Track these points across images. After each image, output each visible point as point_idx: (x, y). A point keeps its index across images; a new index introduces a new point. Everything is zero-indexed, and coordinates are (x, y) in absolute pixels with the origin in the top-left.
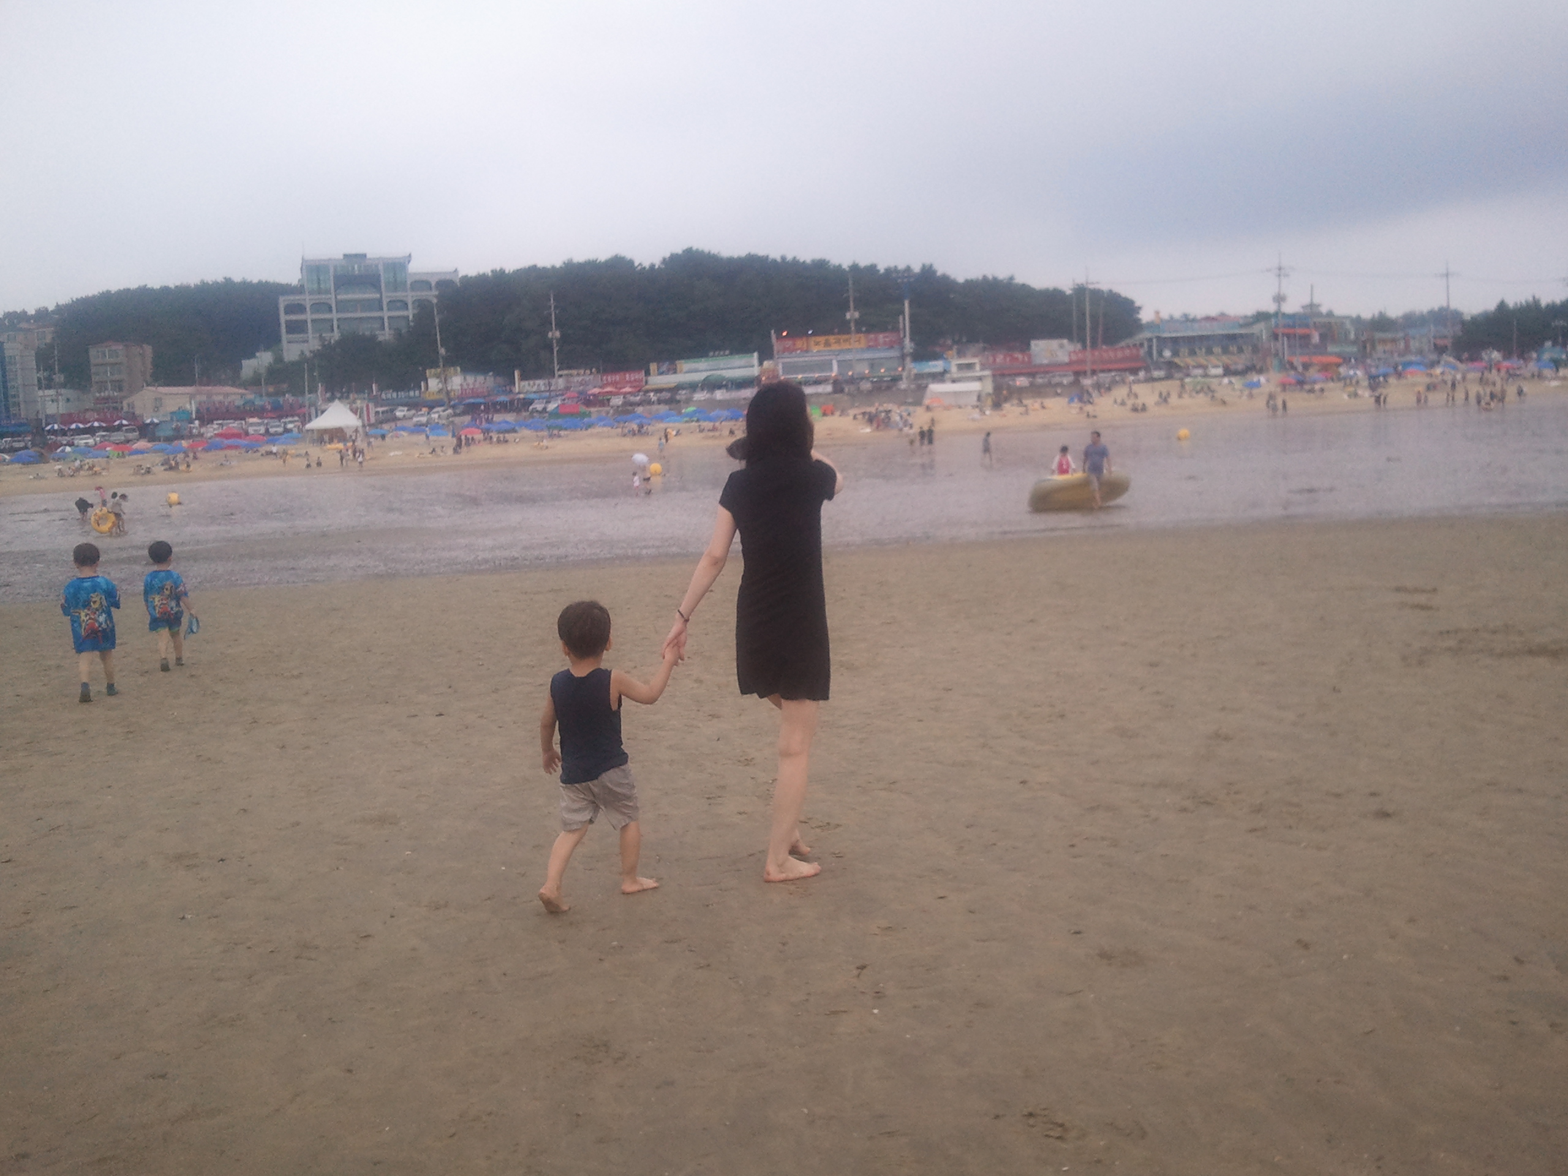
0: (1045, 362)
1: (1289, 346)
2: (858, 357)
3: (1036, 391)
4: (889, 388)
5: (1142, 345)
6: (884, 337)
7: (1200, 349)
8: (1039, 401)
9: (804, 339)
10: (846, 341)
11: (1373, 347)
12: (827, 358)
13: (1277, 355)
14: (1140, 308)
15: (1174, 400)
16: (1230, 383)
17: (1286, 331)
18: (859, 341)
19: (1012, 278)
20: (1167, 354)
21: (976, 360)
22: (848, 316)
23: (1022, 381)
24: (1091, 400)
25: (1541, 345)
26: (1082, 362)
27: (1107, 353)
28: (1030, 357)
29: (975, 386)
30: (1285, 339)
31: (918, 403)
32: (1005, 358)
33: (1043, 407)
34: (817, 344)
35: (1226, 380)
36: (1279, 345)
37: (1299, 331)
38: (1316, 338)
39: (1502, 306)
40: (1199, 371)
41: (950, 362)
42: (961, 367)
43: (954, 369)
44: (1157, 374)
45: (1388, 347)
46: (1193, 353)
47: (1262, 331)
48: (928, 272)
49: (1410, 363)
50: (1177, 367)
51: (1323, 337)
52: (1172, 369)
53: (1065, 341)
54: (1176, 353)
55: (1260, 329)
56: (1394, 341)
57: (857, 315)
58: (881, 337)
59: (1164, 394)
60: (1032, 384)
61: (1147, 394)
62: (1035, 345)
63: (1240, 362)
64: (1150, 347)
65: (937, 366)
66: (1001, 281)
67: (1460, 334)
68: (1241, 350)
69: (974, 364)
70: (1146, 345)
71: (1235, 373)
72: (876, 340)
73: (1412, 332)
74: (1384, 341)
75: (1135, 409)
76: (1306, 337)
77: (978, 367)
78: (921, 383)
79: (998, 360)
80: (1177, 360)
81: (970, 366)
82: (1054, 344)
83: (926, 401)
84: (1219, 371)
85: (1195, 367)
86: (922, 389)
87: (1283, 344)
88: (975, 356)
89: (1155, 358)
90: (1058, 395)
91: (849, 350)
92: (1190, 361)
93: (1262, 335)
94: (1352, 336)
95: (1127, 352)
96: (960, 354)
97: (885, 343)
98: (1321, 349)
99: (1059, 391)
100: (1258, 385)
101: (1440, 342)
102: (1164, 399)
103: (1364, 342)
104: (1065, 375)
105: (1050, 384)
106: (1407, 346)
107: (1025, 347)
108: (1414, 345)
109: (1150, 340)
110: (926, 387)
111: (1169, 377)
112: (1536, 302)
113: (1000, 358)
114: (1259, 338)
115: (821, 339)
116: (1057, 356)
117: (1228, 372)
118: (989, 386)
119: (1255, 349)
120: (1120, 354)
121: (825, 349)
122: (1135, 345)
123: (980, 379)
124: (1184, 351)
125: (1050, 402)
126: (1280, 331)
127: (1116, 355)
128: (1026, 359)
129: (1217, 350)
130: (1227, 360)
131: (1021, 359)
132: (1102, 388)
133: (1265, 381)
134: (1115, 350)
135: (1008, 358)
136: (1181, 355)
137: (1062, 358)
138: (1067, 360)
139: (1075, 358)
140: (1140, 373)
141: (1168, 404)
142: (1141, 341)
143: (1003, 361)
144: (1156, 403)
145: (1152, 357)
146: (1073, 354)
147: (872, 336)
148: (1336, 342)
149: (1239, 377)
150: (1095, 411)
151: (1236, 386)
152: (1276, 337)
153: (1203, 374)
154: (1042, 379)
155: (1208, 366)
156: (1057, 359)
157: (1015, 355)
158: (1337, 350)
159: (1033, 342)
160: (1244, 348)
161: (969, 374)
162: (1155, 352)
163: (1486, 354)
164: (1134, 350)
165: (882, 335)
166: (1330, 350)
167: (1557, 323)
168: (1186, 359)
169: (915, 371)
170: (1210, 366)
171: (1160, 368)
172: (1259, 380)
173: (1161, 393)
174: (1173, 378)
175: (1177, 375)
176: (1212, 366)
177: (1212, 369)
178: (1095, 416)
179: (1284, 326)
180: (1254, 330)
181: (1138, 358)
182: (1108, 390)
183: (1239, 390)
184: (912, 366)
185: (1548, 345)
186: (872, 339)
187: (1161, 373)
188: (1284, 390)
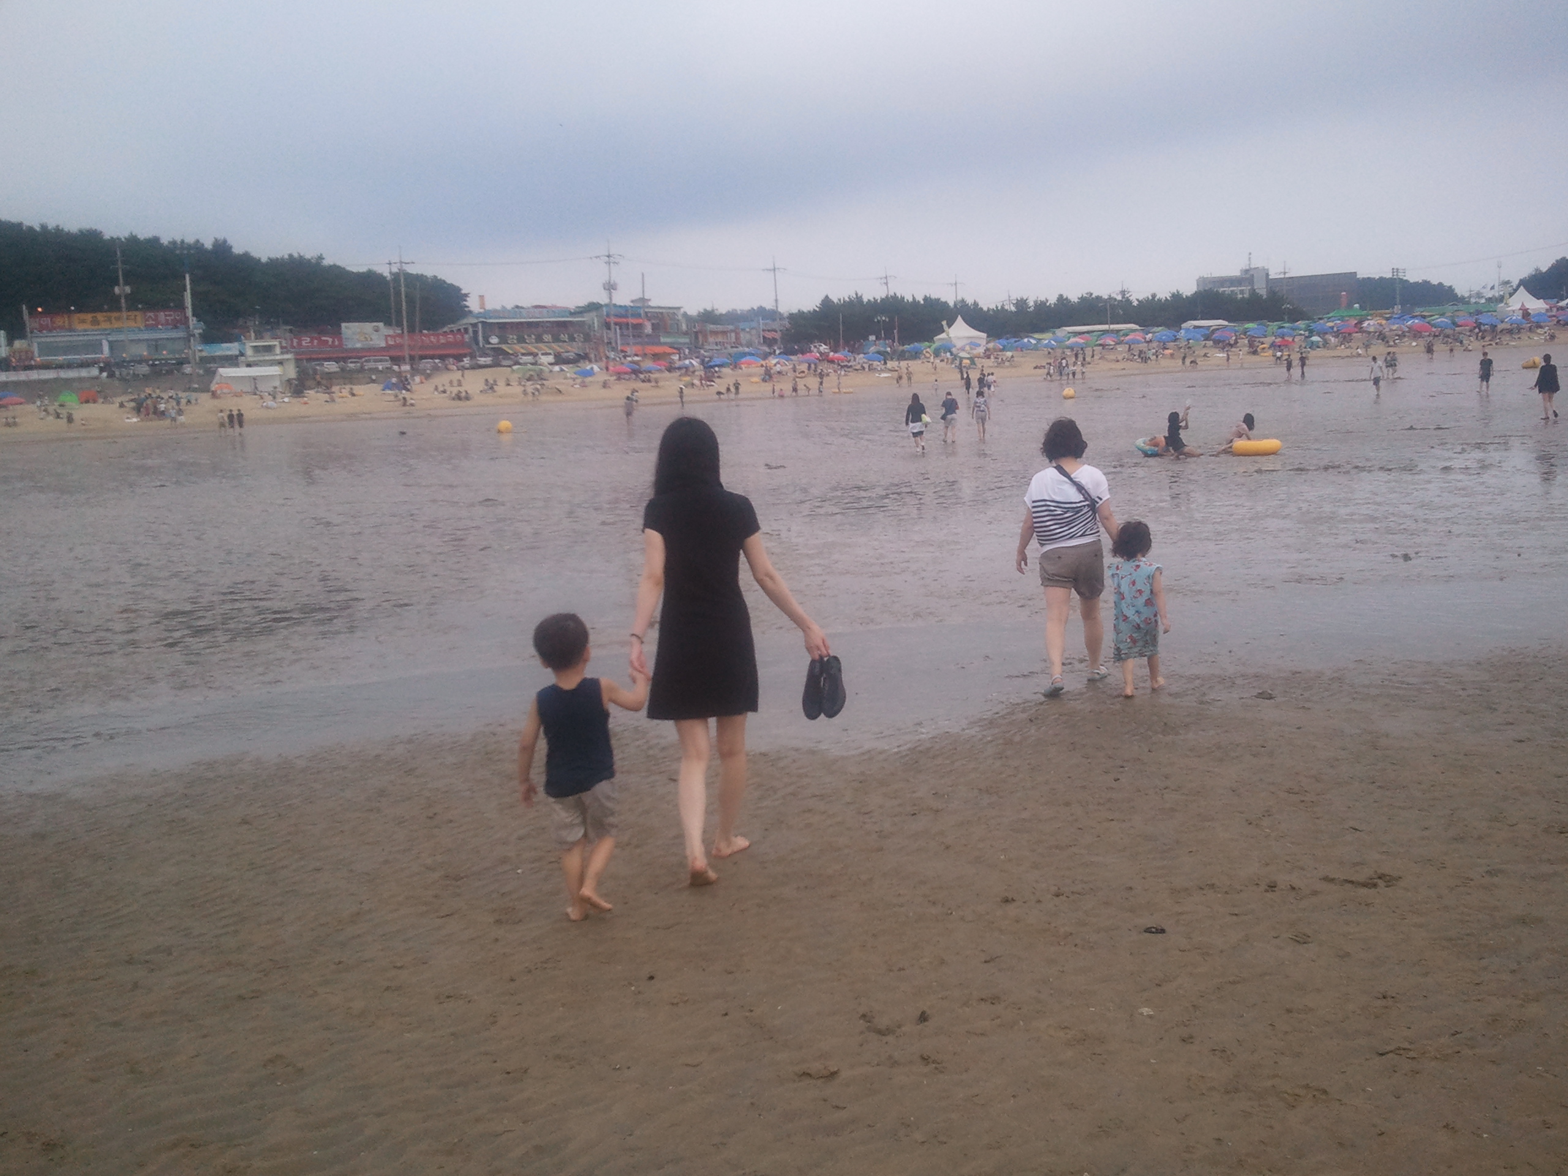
0: (358, 345)
1: (622, 335)
2: (132, 337)
3: (348, 377)
4: (170, 372)
5: (466, 330)
6: (166, 316)
7: (529, 336)
8: (348, 387)
9: (65, 316)
10: (118, 319)
11: (705, 337)
12: (98, 337)
13: (609, 343)
14: (466, 295)
15: (501, 388)
16: (562, 371)
17: (619, 320)
18: (135, 320)
19: (321, 258)
20: (494, 340)
21: (276, 343)
22: (117, 290)
23: (331, 367)
24: (409, 387)
25: (866, 338)
26: (399, 346)
27: (429, 338)
28: (340, 340)
29: (275, 370)
30: (618, 327)
31: (206, 389)
32: (311, 342)
33: (353, 395)
34: (83, 321)
35: (557, 368)
36: (612, 335)
37: (632, 321)
38: (648, 329)
39: (826, 301)
40: (529, 359)
41: (244, 344)
42: (258, 350)
43: (249, 352)
44: (482, 360)
45: (720, 339)
46: (521, 340)
47: (593, 320)
48: (222, 249)
49: (745, 354)
50: (506, 354)
51: (655, 327)
52: (499, 356)
53: (381, 325)
54: (503, 340)
55: (591, 318)
56: (724, 333)
57: (128, 289)
58: (162, 315)
59: (491, 382)
60: (343, 370)
61: (473, 382)
62: (346, 327)
63: (571, 350)
64: (475, 333)
65: (230, 349)
66: (309, 260)
67: (788, 325)
68: (572, 339)
69: (275, 345)
70: (471, 330)
71: (567, 362)
72: (156, 319)
73: (742, 325)
74: (715, 333)
75: (458, 397)
76: (638, 327)
77: (278, 350)
78: (209, 366)
79: (304, 343)
80: (504, 347)
81: (269, 349)
82: (368, 327)
83: (213, 387)
84: (551, 359)
85: (523, 354)
86: (211, 373)
87: (615, 334)
88: (274, 338)
89: (481, 344)
90: (373, 381)
91: (119, 330)
92: (517, 347)
93: (594, 323)
94: (684, 327)
95: (450, 338)
96: (259, 336)
97: (167, 323)
98: (653, 339)
99: (374, 377)
100: (591, 373)
101: (769, 335)
102: (491, 387)
103: (696, 333)
104: (381, 361)
105: (362, 370)
106: (737, 338)
107: (337, 333)
108: (744, 337)
109: (474, 325)
110: (214, 373)
111: (496, 364)
112: (859, 299)
113: (306, 341)
114: (591, 327)
115: (89, 317)
116: (371, 340)
117: (559, 360)
118: (291, 372)
119: (587, 338)
120: (443, 340)
121: (93, 327)
122: (459, 331)
123: (280, 363)
124: (512, 337)
125: (357, 389)
126: (613, 320)
127: (438, 341)
128: (337, 343)
129: (547, 337)
130: (558, 348)
131: (330, 343)
132: (422, 374)
133: (599, 370)
134: (438, 335)
135: (316, 341)
136: (509, 342)
137: (378, 342)
138: (383, 344)
139: (391, 343)
140: (465, 359)
141: (495, 392)
142: (466, 327)
143: (310, 344)
144: (481, 391)
145: (477, 343)
146: (389, 338)
147: (151, 314)
148: (668, 333)
149: (571, 365)
150: (412, 399)
151: (568, 375)
152: (608, 326)
153: (533, 361)
154: (354, 365)
155: (537, 354)
156: (371, 343)
157: (324, 338)
158: (668, 340)
159: (343, 325)
160: (575, 336)
161: (267, 358)
162: (481, 338)
163: (815, 347)
164: (458, 336)
165: (162, 313)
166: (662, 340)
167: (879, 318)
168: (514, 346)
169: (204, 354)
170: (540, 353)
171: (486, 355)
172: (592, 368)
173: (487, 380)
174: (500, 366)
175: (505, 363)
176: (543, 354)
177: (542, 357)
178: (412, 405)
179: (616, 316)
180: (586, 318)
181: (462, 344)
182: (428, 377)
183: (571, 378)
184: (200, 348)
185: (872, 338)
186: (150, 317)
187: (488, 360)
188: (619, 379)
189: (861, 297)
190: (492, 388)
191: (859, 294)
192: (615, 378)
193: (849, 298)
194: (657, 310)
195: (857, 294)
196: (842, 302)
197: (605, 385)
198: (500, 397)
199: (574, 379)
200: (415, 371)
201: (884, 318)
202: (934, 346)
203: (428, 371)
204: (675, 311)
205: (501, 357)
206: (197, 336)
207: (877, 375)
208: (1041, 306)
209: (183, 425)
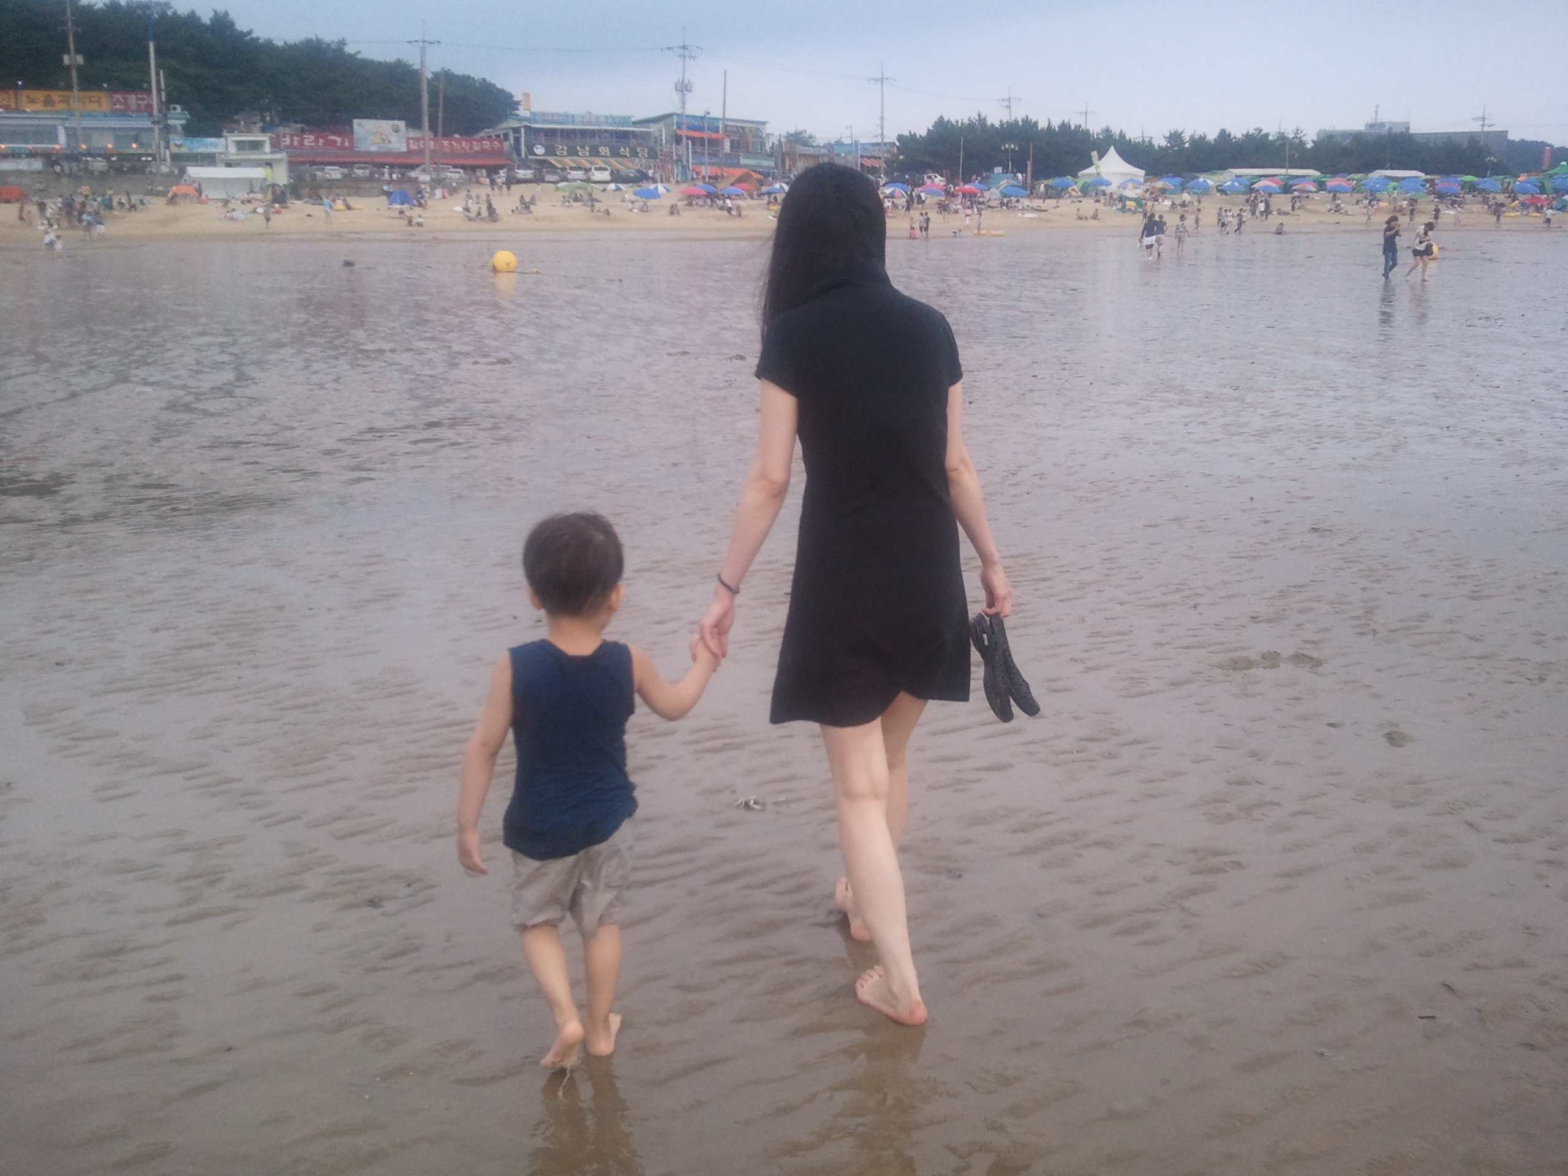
0: (373, 149)
1: (694, 153)
2: (94, 124)
3: (353, 186)
5: (506, 136)
7: (583, 147)
9: (11, 93)
11: (793, 161)
12: (51, 122)
13: (679, 160)
15: (541, 209)
16: (618, 189)
17: (692, 134)
18: (99, 102)
20: (540, 150)
21: (265, 138)
22: (66, 59)
23: (335, 173)
24: (423, 202)
25: (990, 169)
26: (420, 152)
27: (459, 144)
28: (351, 141)
29: (261, 173)
30: (690, 142)
31: (166, 193)
32: (317, 141)
34: (32, 101)
35: (612, 186)
36: (682, 149)
37: (706, 135)
38: (727, 147)
39: (944, 123)
40: (579, 174)
41: (229, 138)
42: (241, 145)
44: (521, 173)
46: (573, 152)
47: (661, 131)
48: (222, 24)
50: (553, 168)
51: (734, 145)
52: (543, 170)
53: (402, 124)
54: (550, 151)
55: (660, 131)
57: (81, 59)
58: (133, 99)
59: (527, 199)
60: (345, 176)
62: (360, 125)
63: (629, 167)
64: (517, 140)
65: (213, 144)
67: (895, 150)
68: (634, 153)
69: (263, 142)
70: (511, 136)
71: (626, 180)
72: (126, 103)
76: (714, 143)
77: (267, 148)
78: (181, 164)
79: (306, 143)
80: (551, 159)
81: (256, 146)
82: (386, 126)
83: (176, 190)
84: (605, 176)
85: (572, 168)
86: (177, 173)
87: (686, 150)
88: (266, 132)
89: (523, 156)
91: (83, 114)
92: (569, 161)
93: (661, 136)
94: (769, 148)
95: (487, 145)
97: (137, 108)
98: (733, 159)
99: (385, 188)
100: (655, 195)
101: (871, 160)
102: (526, 206)
103: (783, 156)
105: (371, 179)
107: (349, 133)
109: (516, 130)
110: (183, 172)
111: (538, 179)
112: (982, 121)
113: (309, 140)
114: (657, 140)
115: (40, 95)
116: (390, 142)
117: (618, 178)
118: (281, 176)
119: (653, 154)
120: (477, 147)
121: (46, 109)
122: (498, 136)
123: (269, 164)
124: (561, 148)
125: (353, 201)
126: (684, 133)
127: (471, 148)
128: (347, 144)
129: (604, 150)
130: (616, 164)
131: (339, 144)
132: (444, 187)
133: (665, 191)
134: (471, 141)
135: (321, 141)
136: (558, 153)
137: (397, 146)
138: (404, 149)
139: (413, 147)
140: (501, 171)
141: (531, 212)
142: (505, 132)
143: (313, 144)
144: (513, 211)
145: (519, 154)
146: (411, 141)
147: (118, 96)
148: (749, 153)
149: (631, 184)
150: (420, 216)
151: (627, 196)
152: (678, 140)
153: (585, 178)
154: (361, 171)
155: (591, 169)
156: (390, 146)
157: (330, 137)
158: (752, 162)
159: (356, 122)
160: (638, 150)
161: (252, 157)
162: (523, 147)
163: (930, 177)
164: (496, 142)
165: (133, 96)
166: (743, 161)
167: (1007, 146)
168: (563, 158)
169: (184, 150)
170: (593, 167)
171: (529, 168)
172: (656, 189)
173: (522, 197)
174: (543, 181)
175: (549, 177)
176: (596, 169)
177: (596, 173)
178: (419, 225)
179: (689, 128)
180: (653, 128)
181: (500, 153)
182: (453, 191)
183: (630, 200)
184: (178, 142)
185: (998, 170)
186: (118, 100)
187: (527, 173)
188: (690, 204)
189: (985, 119)
190: (528, 208)
191: (983, 116)
192: (685, 202)
193: (969, 120)
194: (739, 124)
195: (979, 115)
196: (960, 124)
197: (673, 210)
198: (537, 220)
199: (633, 202)
200: (437, 183)
201: (1012, 146)
202: (1081, 182)
203: (454, 184)
204: (760, 126)
205: (544, 170)
206: (179, 128)
207: (1020, 215)
208: (1199, 143)
209: (102, 238)
